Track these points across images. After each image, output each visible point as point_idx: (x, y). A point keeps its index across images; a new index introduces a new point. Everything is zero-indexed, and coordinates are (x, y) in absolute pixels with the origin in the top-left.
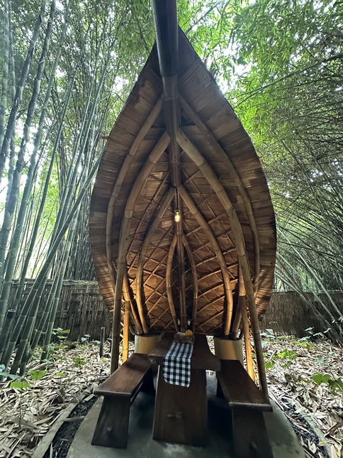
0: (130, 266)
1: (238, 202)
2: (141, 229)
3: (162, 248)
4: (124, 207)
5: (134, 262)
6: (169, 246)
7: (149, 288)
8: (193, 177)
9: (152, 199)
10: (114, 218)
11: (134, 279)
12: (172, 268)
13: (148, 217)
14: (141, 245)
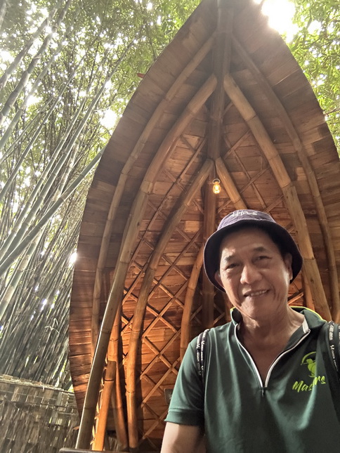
0: (128, 290)
1: (299, 179)
2: (155, 225)
3: (181, 269)
4: (141, 180)
5: (135, 285)
6: (190, 268)
7: (150, 346)
8: (237, 145)
9: (179, 177)
10: (124, 195)
11: (129, 320)
12: (193, 312)
13: (168, 207)
14: (152, 254)
